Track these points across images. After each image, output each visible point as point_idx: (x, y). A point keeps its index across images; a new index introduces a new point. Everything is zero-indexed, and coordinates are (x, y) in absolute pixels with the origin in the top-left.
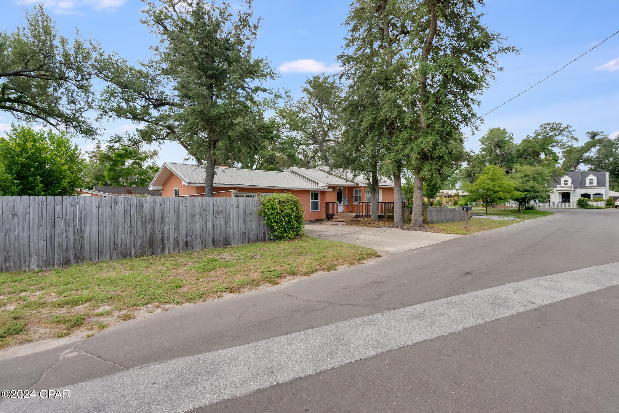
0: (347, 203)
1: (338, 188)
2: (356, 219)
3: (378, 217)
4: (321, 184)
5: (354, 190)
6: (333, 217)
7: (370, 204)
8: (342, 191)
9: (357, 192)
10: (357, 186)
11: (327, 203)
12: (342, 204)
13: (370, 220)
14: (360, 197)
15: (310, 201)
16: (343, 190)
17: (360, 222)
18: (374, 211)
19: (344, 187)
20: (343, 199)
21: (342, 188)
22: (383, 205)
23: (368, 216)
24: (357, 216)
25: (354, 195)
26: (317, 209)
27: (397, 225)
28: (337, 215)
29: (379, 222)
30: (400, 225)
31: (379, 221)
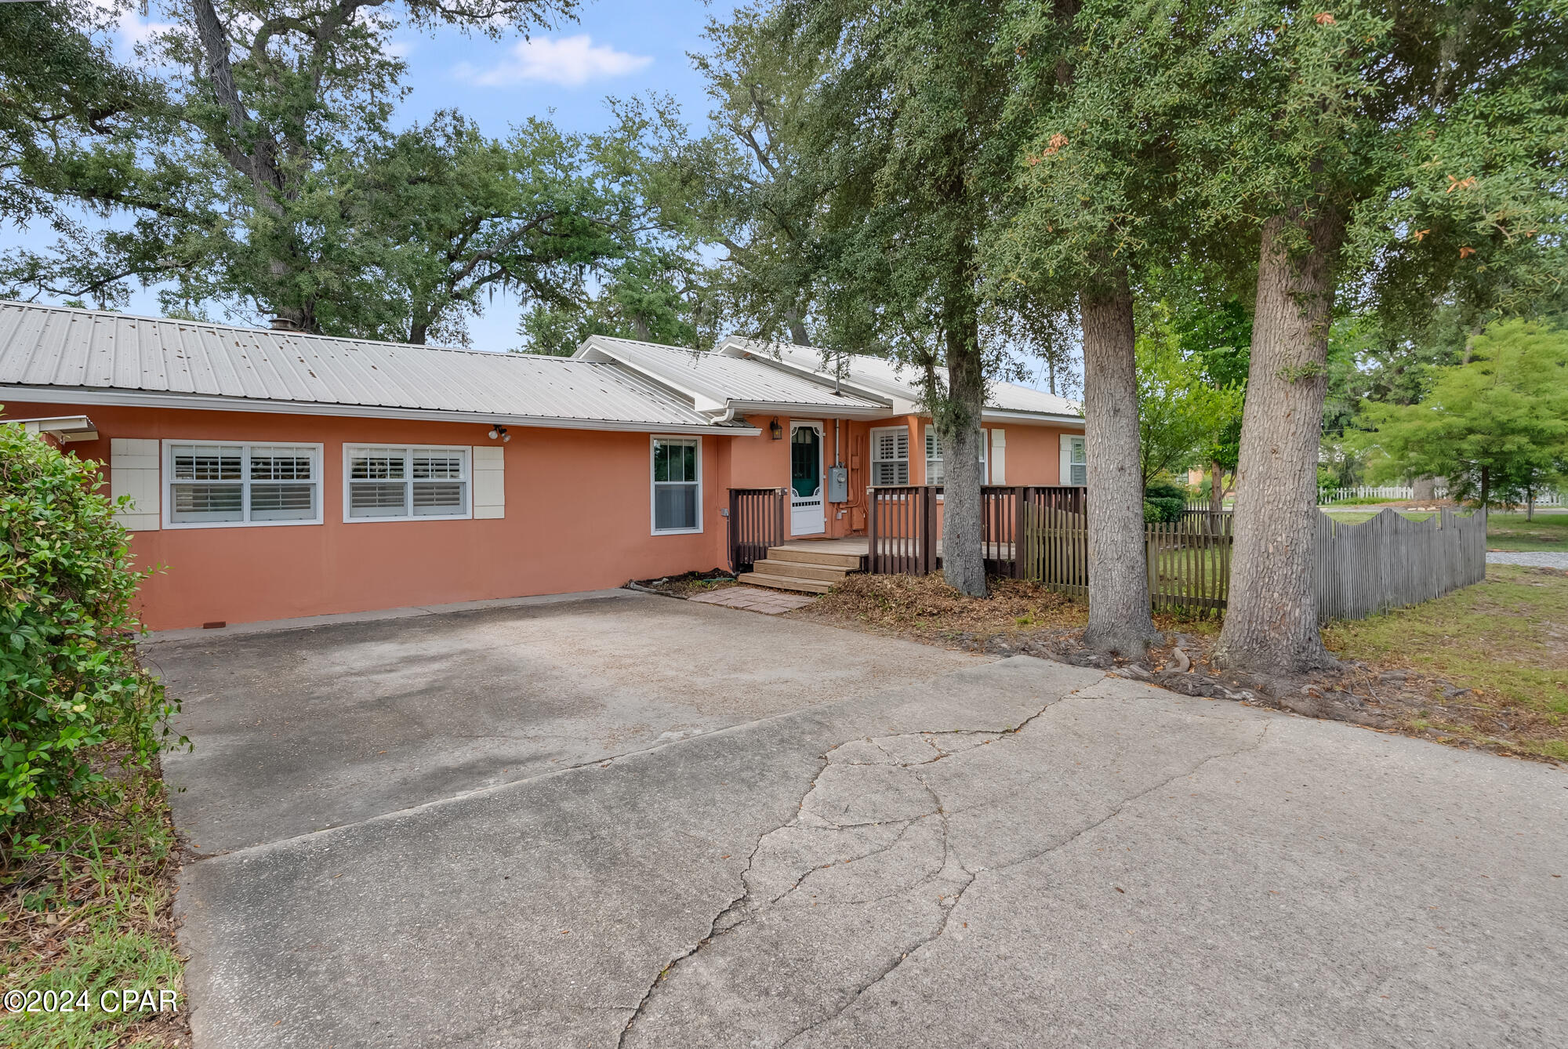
0: (840, 495)
1: (794, 425)
2: (860, 580)
3: (979, 570)
4: (703, 404)
5: (876, 435)
6: (757, 564)
7: (940, 497)
8: (816, 439)
9: (887, 442)
10: (885, 414)
11: (736, 494)
12: (819, 496)
13: (937, 592)
14: (903, 465)
15: (653, 483)
16: (821, 435)
17: (882, 599)
18: (957, 537)
19: (824, 420)
20: (822, 476)
21: (819, 426)
22: (1011, 503)
23: (929, 563)
24: (869, 565)
25: (875, 455)
26: (691, 522)
27: (1112, 642)
28: (775, 556)
29: (988, 604)
30: (1135, 649)
31: (989, 595)
